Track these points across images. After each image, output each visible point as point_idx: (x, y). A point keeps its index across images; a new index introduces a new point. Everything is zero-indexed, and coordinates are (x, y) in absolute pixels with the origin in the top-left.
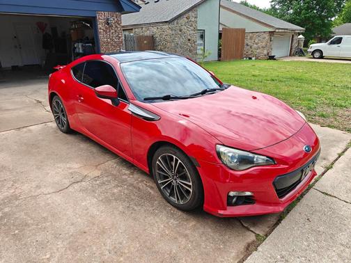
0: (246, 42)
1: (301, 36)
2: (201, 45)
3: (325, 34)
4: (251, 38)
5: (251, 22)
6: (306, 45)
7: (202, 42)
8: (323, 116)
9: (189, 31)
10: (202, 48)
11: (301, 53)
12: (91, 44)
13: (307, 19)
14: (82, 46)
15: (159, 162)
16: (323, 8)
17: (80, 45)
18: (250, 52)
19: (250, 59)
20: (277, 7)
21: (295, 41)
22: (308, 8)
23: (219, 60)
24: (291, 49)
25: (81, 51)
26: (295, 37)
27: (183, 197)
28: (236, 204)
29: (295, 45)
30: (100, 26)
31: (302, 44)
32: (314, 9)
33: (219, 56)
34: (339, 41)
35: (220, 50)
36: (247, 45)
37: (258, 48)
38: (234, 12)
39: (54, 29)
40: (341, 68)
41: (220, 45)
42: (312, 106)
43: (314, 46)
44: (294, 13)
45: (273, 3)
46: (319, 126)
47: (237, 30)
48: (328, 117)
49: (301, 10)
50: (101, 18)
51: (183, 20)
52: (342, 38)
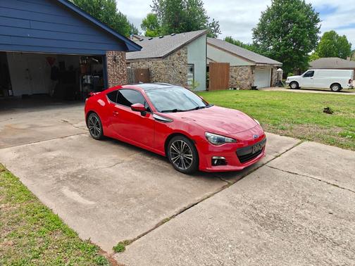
0: (230, 74)
1: (280, 70)
2: (190, 77)
3: (303, 67)
4: (235, 71)
5: (235, 57)
6: (285, 77)
7: (192, 75)
8: (282, 129)
9: (180, 66)
10: (192, 79)
11: (280, 84)
12: (98, 77)
13: (286, 55)
14: (91, 78)
15: (172, 146)
16: (299, 45)
17: (89, 76)
18: (235, 83)
19: (235, 89)
20: (259, 43)
21: (274, 74)
22: (286, 45)
23: (207, 90)
24: (271, 81)
25: (89, 82)
26: (274, 71)
27: (187, 165)
28: (217, 165)
29: (275, 77)
30: (108, 62)
31: (281, 76)
32: (291, 45)
33: (207, 86)
34: (311, 74)
35: (207, 81)
36: (232, 77)
37: (242, 80)
38: (219, 48)
39: (62, 64)
40: (311, 97)
41: (207, 77)
42: (277, 123)
43: (291, 78)
44: (274, 49)
45: (255, 40)
46: (279, 136)
47: (222, 64)
48: (287, 129)
49: (280, 46)
50: (110, 56)
51: (175, 56)
52: (314, 72)
